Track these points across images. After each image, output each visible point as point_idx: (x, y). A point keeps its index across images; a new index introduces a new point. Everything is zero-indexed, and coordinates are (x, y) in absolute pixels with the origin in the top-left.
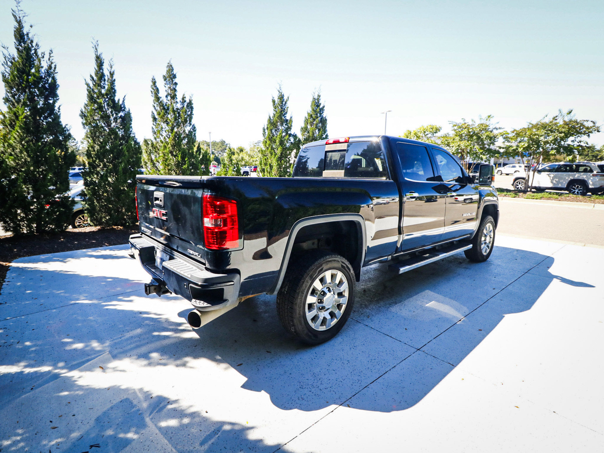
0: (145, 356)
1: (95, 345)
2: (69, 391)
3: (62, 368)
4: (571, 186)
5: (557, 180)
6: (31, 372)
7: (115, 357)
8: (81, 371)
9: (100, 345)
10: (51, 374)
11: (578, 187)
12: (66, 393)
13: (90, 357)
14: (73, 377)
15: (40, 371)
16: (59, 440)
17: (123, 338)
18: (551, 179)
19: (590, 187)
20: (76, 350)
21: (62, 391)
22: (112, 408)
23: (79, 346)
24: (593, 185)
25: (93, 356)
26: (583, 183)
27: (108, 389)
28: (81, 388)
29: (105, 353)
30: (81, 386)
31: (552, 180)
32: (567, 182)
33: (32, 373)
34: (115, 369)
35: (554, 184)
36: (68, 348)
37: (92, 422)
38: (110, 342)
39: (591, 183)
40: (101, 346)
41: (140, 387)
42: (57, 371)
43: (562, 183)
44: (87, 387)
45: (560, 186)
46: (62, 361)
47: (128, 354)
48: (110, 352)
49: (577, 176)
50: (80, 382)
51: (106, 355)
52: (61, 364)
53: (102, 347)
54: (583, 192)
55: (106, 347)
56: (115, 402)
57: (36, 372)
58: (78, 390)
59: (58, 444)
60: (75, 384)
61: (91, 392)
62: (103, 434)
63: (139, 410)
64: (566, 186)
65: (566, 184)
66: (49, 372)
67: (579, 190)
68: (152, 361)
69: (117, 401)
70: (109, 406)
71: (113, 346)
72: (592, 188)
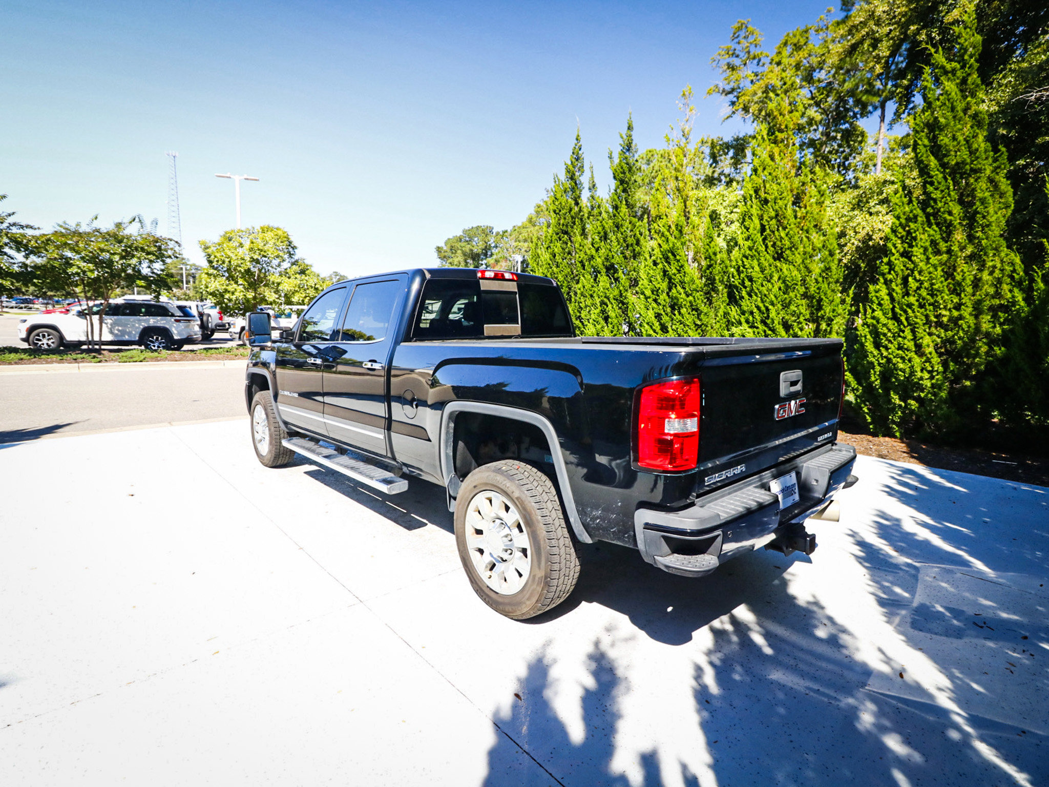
0: (833, 641)
1: (867, 718)
2: (968, 685)
3: (957, 727)
4: (146, 337)
5: (120, 328)
6: (1015, 768)
7: (866, 672)
8: (931, 696)
9: (861, 710)
10: (982, 732)
11: (157, 339)
12: (975, 686)
13: (900, 705)
14: (949, 698)
15: (999, 755)
16: (1010, 653)
17: (816, 687)
18: (110, 326)
19: (176, 337)
20: (907, 741)
21: (978, 693)
22: (936, 634)
23: (894, 743)
24: (179, 334)
25: (894, 702)
26: (164, 333)
27: (920, 649)
28: (951, 677)
29: (870, 691)
30: (949, 679)
31: (111, 329)
32: (139, 330)
33: (1015, 765)
34: (888, 661)
35: (116, 335)
36: (917, 757)
37: (966, 640)
38: (842, 698)
39: (175, 332)
40: (862, 707)
41: (887, 625)
42: (968, 729)
43: (129, 334)
44: (944, 671)
45: (127, 338)
46: (948, 740)
47: (846, 660)
48: (864, 685)
49: (153, 321)
50: (945, 682)
51: (874, 686)
52: (954, 735)
53: (863, 704)
54: (167, 345)
55: (856, 699)
56: (928, 635)
57: (1007, 759)
58: (958, 678)
59: (1014, 651)
60: (954, 687)
61: (943, 662)
62: (964, 627)
63: (913, 614)
64: (137, 338)
65: (138, 336)
66: (983, 739)
67: (160, 343)
68: (834, 631)
69: (923, 634)
70: (938, 637)
71: (848, 689)
72: (178, 340)
